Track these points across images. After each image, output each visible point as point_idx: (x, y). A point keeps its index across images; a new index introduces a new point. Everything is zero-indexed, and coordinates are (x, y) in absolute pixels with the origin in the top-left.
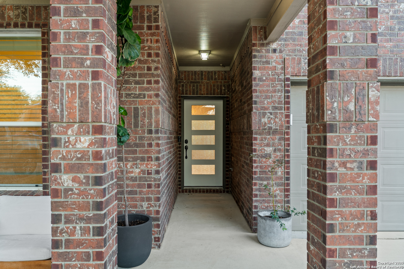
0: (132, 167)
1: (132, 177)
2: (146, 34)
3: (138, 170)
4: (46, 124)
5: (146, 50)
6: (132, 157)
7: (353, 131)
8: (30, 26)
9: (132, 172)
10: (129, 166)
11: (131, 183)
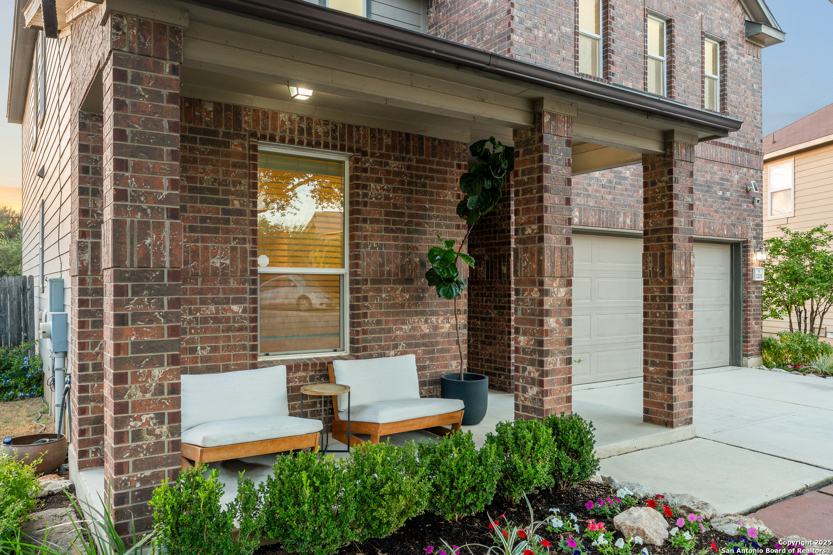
0: (443, 322)
1: (443, 333)
2: (456, 173)
3: (448, 325)
4: (360, 271)
5: (456, 191)
6: (443, 311)
7: (684, 283)
8: (334, 147)
9: (443, 328)
10: (440, 321)
11: (442, 340)
